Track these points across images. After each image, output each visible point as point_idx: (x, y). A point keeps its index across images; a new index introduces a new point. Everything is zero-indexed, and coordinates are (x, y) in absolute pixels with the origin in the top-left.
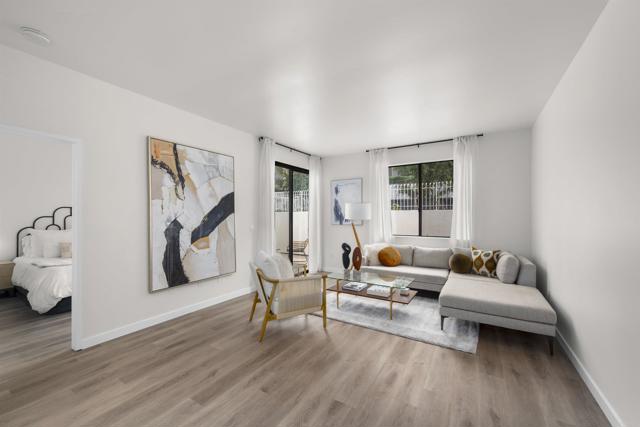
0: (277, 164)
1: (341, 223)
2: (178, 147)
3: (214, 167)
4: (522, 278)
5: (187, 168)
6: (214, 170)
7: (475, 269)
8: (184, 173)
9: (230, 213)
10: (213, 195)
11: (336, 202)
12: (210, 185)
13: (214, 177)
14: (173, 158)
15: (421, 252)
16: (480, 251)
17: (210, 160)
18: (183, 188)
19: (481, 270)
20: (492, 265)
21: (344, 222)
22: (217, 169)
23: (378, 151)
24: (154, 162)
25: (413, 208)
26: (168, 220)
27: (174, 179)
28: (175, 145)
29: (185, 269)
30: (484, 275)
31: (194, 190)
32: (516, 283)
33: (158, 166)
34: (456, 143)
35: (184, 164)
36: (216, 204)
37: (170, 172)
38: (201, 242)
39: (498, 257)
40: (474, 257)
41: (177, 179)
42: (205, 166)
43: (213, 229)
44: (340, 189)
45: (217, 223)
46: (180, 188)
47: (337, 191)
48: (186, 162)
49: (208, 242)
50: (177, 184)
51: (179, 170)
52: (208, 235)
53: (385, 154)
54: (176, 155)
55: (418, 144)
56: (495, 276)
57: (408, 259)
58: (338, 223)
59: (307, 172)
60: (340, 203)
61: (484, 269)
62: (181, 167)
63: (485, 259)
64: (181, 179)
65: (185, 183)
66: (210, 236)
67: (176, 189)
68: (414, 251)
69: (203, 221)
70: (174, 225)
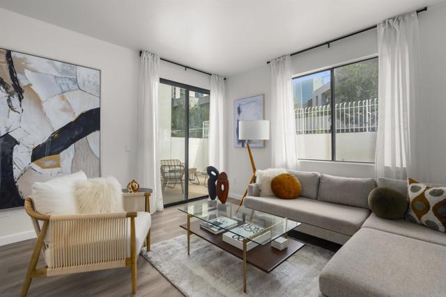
0: (162, 81)
1: (243, 146)
2: (13, 54)
5: (25, 78)
6: (71, 83)
7: (413, 214)
8: (23, 83)
9: (94, 131)
10: (67, 109)
11: (238, 123)
12: (63, 98)
13: (70, 90)
14: (6, 66)
15: (329, 181)
16: (423, 186)
17: (64, 71)
18: (20, 100)
19: (424, 218)
22: (76, 82)
23: (279, 60)
27: (7, 89)
28: (9, 52)
29: (20, 189)
30: (431, 227)
31: (38, 102)
34: (381, 30)
35: (23, 73)
36: (73, 119)
38: (48, 160)
41: (12, 89)
42: (55, 77)
43: (66, 146)
44: (243, 109)
45: (73, 141)
46: (15, 101)
47: (239, 112)
48: (27, 72)
49: (59, 160)
50: (11, 94)
51: (14, 79)
52: (58, 153)
53: (288, 60)
54: (10, 62)
55: (328, 43)
57: (312, 191)
58: (240, 145)
59: (208, 92)
61: (430, 216)
62: (19, 76)
63: (433, 201)
64: (17, 90)
65: (24, 94)
66: (62, 154)
67: (9, 101)
68: (320, 179)
69: (52, 137)
70: (5, 140)
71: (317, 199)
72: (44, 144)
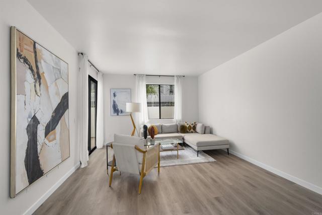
1: (118, 115)
2: (36, 45)
3: (58, 69)
4: (207, 131)
5: (43, 68)
6: (58, 72)
7: (188, 130)
8: (41, 72)
9: (66, 109)
10: (57, 94)
11: (114, 102)
12: (56, 84)
13: (58, 78)
14: (33, 55)
15: (165, 126)
16: (189, 123)
17: (56, 64)
18: (40, 85)
20: (194, 128)
21: (120, 114)
22: (60, 72)
23: (141, 76)
24: (19, 56)
25: (156, 106)
26: (29, 117)
27: (34, 75)
28: (35, 43)
30: (192, 132)
31: (47, 88)
32: (204, 133)
33: (22, 60)
34: (176, 78)
35: (41, 63)
36: (59, 101)
37: (31, 69)
38: (51, 135)
39: (196, 125)
40: (187, 126)
41: (36, 76)
42: (53, 67)
43: (58, 123)
44: (117, 94)
46: (37, 85)
47: (115, 95)
48: (42, 61)
49: (55, 134)
50: (36, 81)
51: (37, 67)
53: (144, 78)
54: (35, 52)
55: (160, 76)
56: (196, 132)
57: (160, 131)
58: (116, 114)
60: (117, 103)
61: (192, 130)
62: (39, 64)
63: (192, 126)
64: (38, 77)
65: (41, 81)
66: (56, 128)
67: (35, 86)
68: (162, 126)
69: (52, 116)
70: (34, 121)
71: (162, 133)
72: (50, 122)
